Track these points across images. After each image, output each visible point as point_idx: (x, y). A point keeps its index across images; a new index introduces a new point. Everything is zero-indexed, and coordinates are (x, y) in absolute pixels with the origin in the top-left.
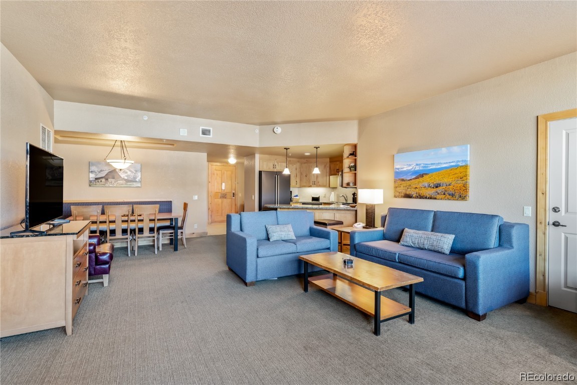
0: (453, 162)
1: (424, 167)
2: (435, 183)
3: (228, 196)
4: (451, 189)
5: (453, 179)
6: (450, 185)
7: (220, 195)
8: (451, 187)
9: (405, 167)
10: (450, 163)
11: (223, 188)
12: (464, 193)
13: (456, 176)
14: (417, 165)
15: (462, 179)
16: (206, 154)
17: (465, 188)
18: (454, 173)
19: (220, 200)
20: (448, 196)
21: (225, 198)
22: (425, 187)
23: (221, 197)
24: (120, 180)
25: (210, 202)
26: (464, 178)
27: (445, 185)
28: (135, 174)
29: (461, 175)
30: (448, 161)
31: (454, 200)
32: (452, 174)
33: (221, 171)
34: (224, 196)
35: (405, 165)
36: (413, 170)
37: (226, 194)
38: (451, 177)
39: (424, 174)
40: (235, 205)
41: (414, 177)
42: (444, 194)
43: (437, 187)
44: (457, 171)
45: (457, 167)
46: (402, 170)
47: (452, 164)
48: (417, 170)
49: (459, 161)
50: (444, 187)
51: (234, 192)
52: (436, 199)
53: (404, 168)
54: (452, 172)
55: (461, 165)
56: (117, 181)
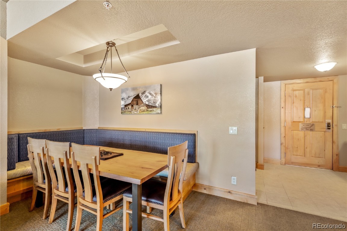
3: (317, 128)
7: (301, 125)
11: (307, 115)
19: (301, 134)
21: (311, 130)
23: (302, 129)
24: (142, 106)
25: (283, 135)
28: (155, 97)
33: (304, 90)
34: (310, 127)
37: (313, 125)
40: (333, 142)
51: (330, 121)
56: (140, 107)
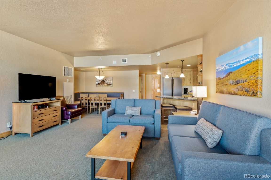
0: (247, 58)
1: (231, 66)
2: (237, 79)
4: (246, 86)
5: (248, 76)
6: (246, 81)
8: (246, 83)
9: (221, 67)
10: (246, 59)
11: (159, 87)
12: (256, 89)
13: (250, 71)
14: (227, 65)
15: (254, 75)
16: (138, 71)
17: (256, 84)
18: (249, 69)
20: (245, 92)
22: (231, 84)
25: (152, 94)
26: (256, 73)
27: (242, 81)
28: (110, 81)
29: (253, 71)
30: (245, 58)
31: (249, 96)
32: (248, 70)
33: (158, 78)
35: (220, 66)
36: (224, 69)
38: (247, 73)
39: (230, 72)
41: (225, 75)
42: (242, 90)
43: (238, 84)
44: (251, 67)
45: (250, 62)
46: (219, 70)
47: (247, 60)
48: (227, 69)
49: (251, 57)
50: (242, 84)
52: (237, 95)
53: (220, 69)
54: (247, 68)
55: (253, 60)
56: (104, 84)
